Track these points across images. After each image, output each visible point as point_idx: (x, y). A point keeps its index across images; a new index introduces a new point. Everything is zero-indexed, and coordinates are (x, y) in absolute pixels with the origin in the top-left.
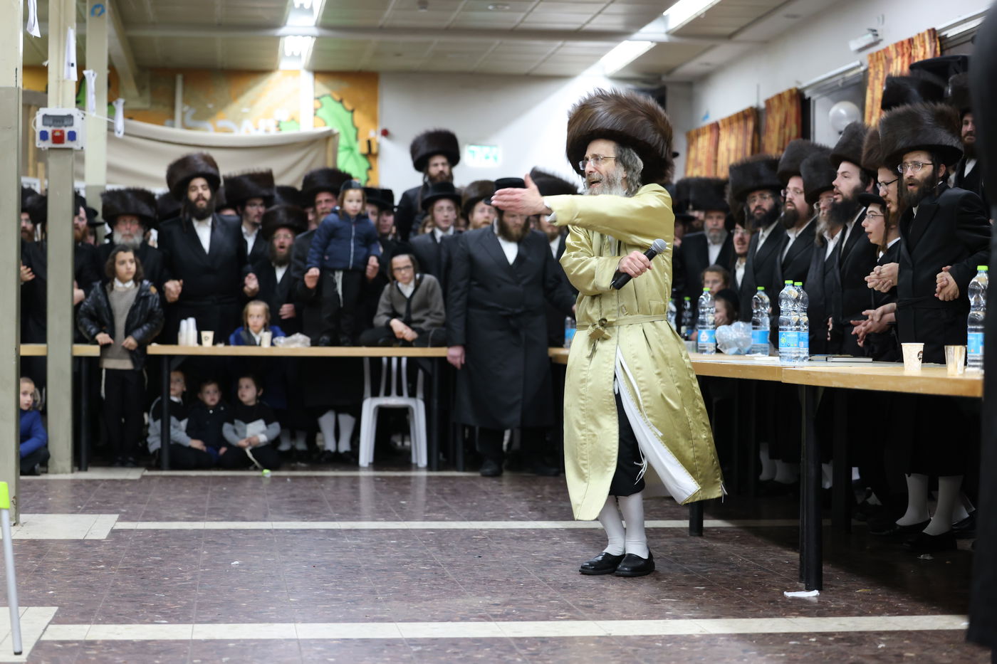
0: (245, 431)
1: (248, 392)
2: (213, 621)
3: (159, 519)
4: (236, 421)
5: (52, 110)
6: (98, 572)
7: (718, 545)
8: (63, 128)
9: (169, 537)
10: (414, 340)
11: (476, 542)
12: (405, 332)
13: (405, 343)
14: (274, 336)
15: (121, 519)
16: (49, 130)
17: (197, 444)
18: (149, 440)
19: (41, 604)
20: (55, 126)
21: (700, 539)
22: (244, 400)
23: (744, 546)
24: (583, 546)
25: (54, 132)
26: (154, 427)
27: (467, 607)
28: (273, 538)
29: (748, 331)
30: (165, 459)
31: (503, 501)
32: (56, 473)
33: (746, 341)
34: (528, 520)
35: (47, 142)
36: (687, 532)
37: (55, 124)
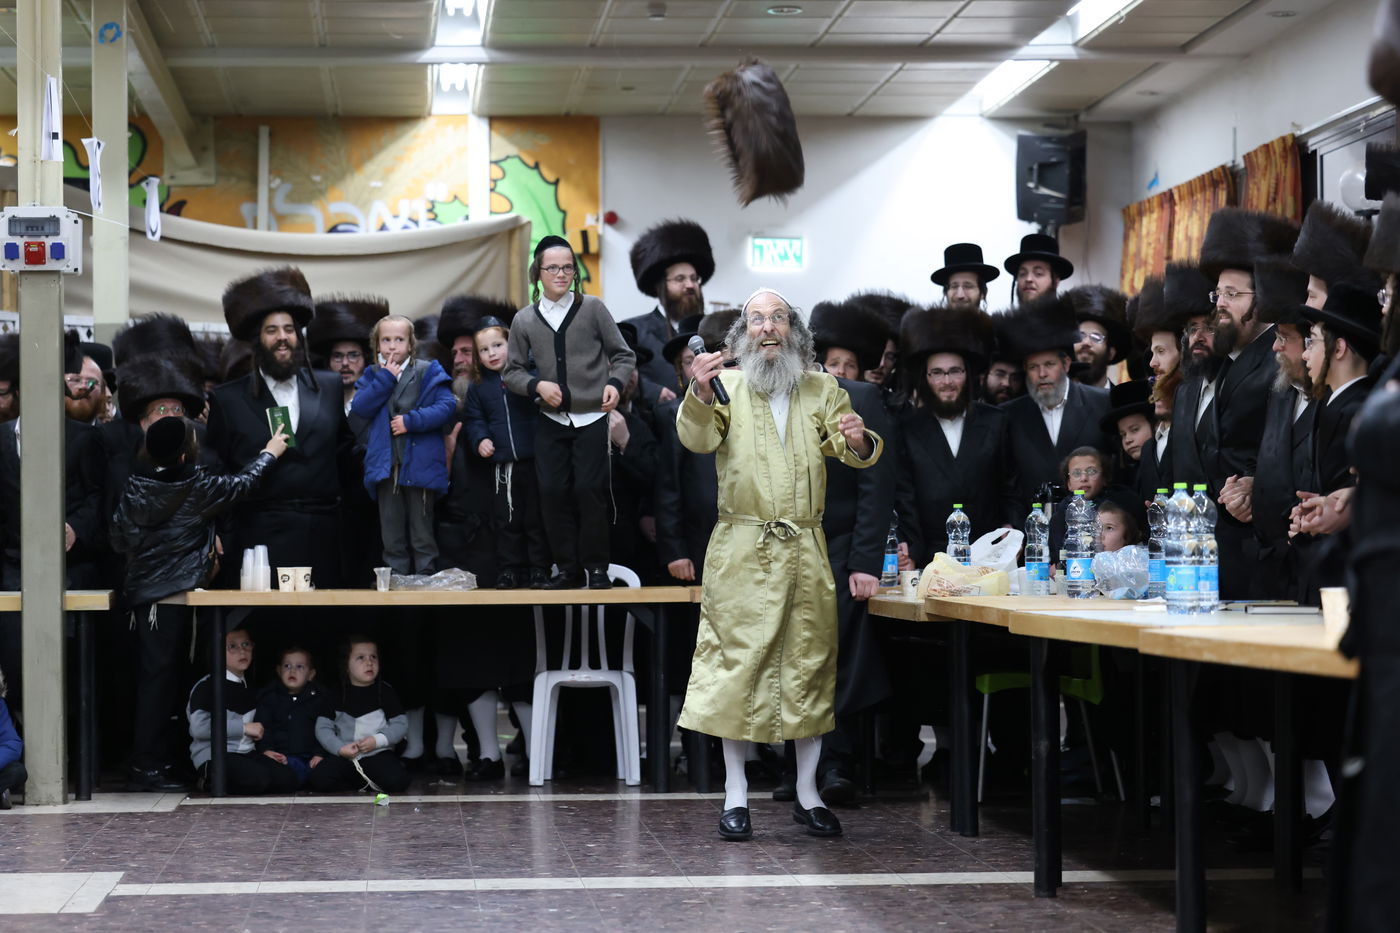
0: (352, 729)
3: (186, 879)
4: (338, 713)
5: (25, 210)
7: (1076, 911)
8: (43, 239)
11: (686, 910)
15: (124, 881)
16: (20, 242)
18: (194, 748)
20: (30, 236)
21: (1049, 902)
23: (1115, 913)
24: (856, 914)
25: (28, 245)
28: (363, 906)
29: (1143, 560)
30: (219, 780)
32: (36, 804)
33: (1140, 578)
34: (784, 873)
35: (16, 261)
36: (1032, 890)
37: (30, 232)
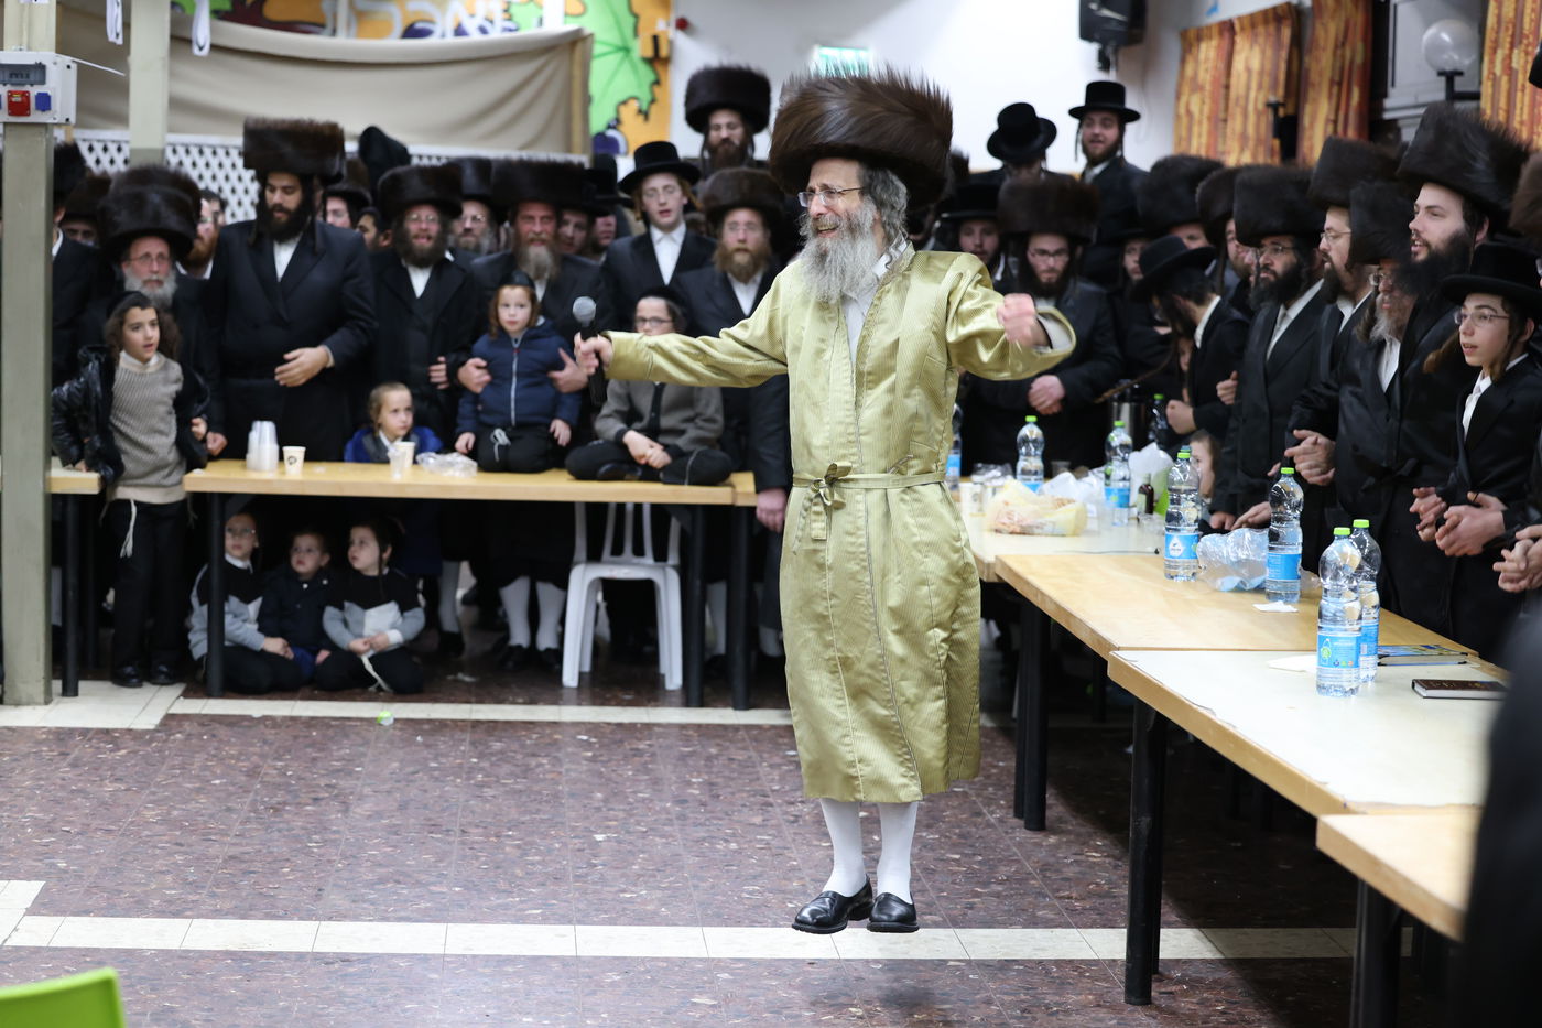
0: (361, 623)
1: (366, 555)
3: (110, 906)
4: (347, 604)
5: (10, 55)
8: (27, 88)
10: (665, 468)
12: (649, 452)
13: (649, 474)
14: (419, 450)
15: (41, 907)
16: (3, 90)
17: (275, 645)
18: (193, 637)
20: (13, 84)
22: (357, 565)
25: (11, 94)
26: (199, 617)
29: (1260, 549)
32: (17, 704)
33: (1255, 569)
37: (14, 80)
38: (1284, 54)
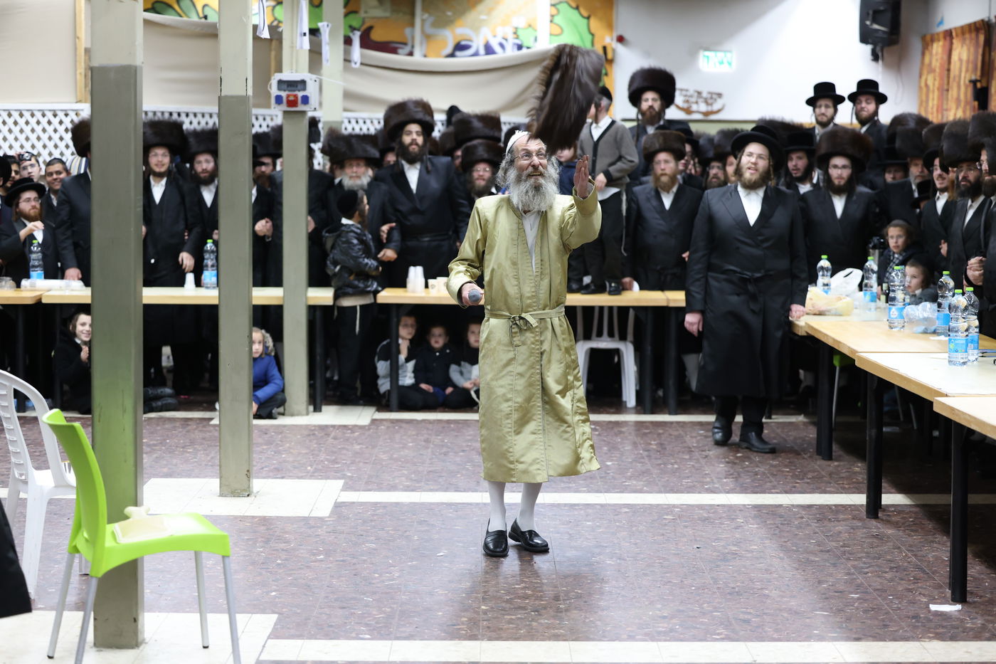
0: (470, 372)
2: (410, 637)
3: (380, 488)
4: (463, 363)
5: (287, 75)
6: (317, 564)
7: (890, 532)
8: (297, 93)
9: (386, 514)
15: (346, 488)
16: (284, 94)
18: (380, 382)
19: (263, 611)
20: (289, 91)
21: (874, 522)
23: (912, 534)
25: (288, 96)
27: (637, 621)
28: (481, 516)
31: (703, 461)
32: (292, 415)
33: (931, 322)
35: (281, 105)
36: (864, 510)
37: (289, 88)
38: (980, 51)
